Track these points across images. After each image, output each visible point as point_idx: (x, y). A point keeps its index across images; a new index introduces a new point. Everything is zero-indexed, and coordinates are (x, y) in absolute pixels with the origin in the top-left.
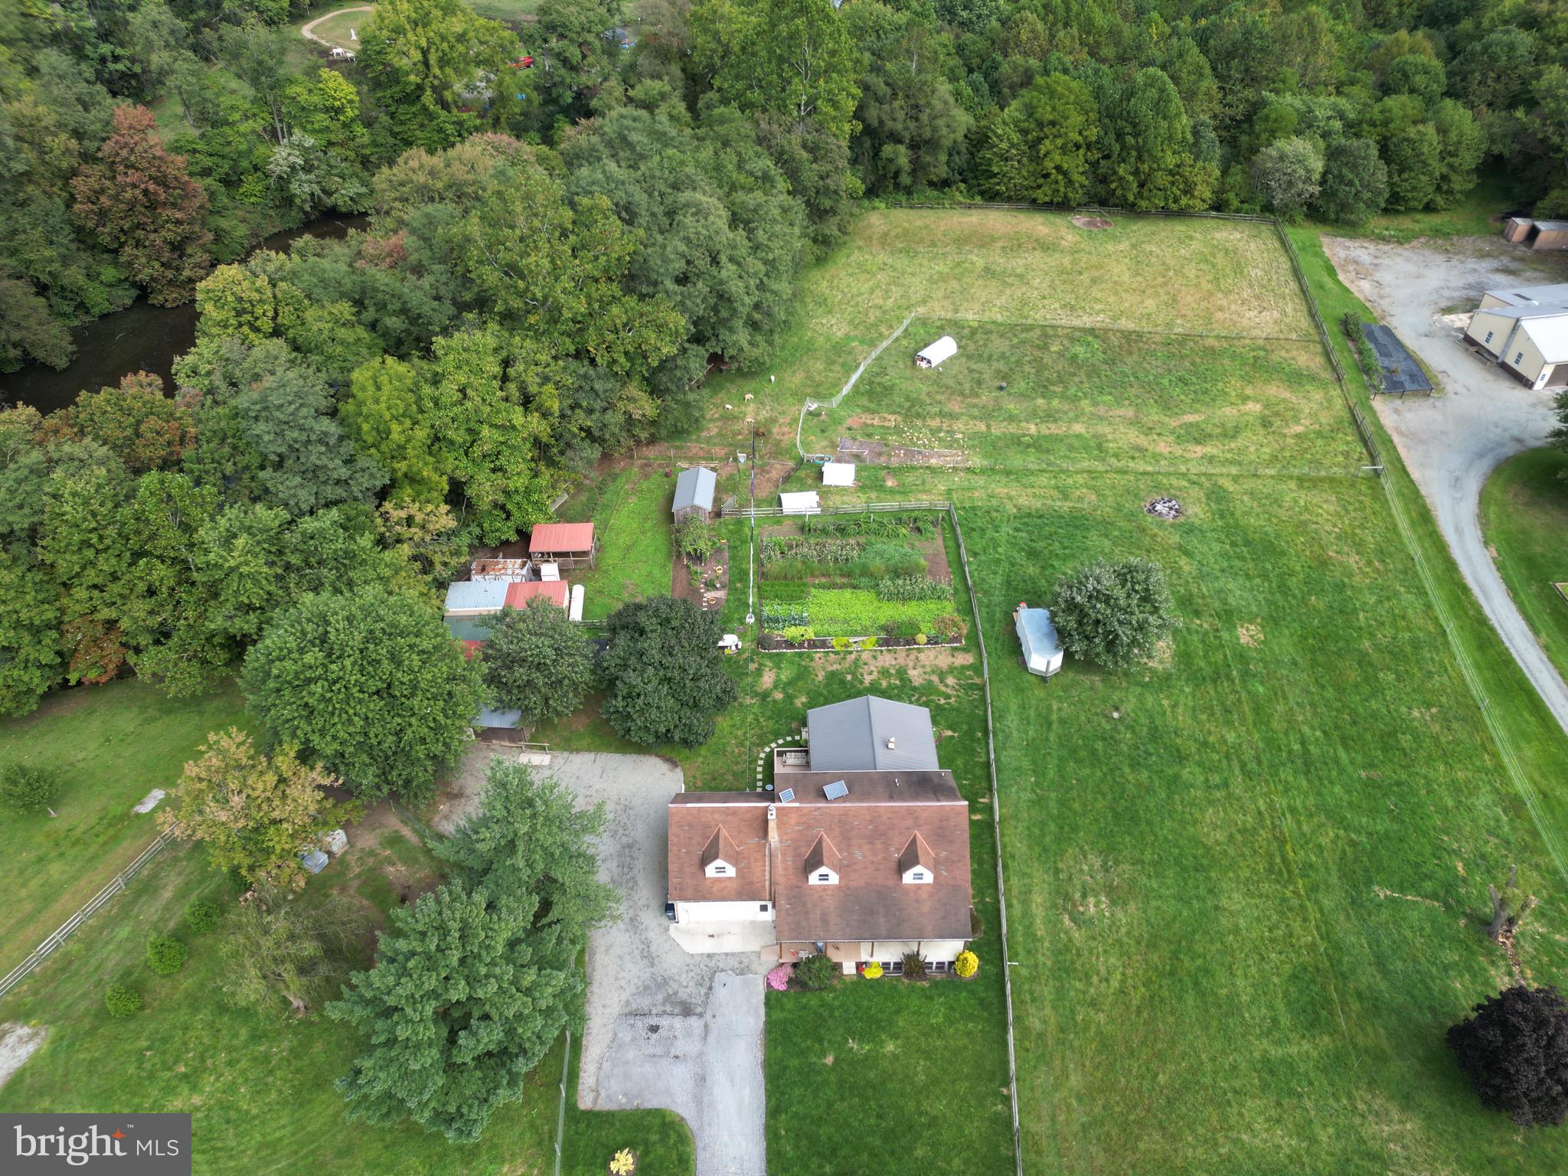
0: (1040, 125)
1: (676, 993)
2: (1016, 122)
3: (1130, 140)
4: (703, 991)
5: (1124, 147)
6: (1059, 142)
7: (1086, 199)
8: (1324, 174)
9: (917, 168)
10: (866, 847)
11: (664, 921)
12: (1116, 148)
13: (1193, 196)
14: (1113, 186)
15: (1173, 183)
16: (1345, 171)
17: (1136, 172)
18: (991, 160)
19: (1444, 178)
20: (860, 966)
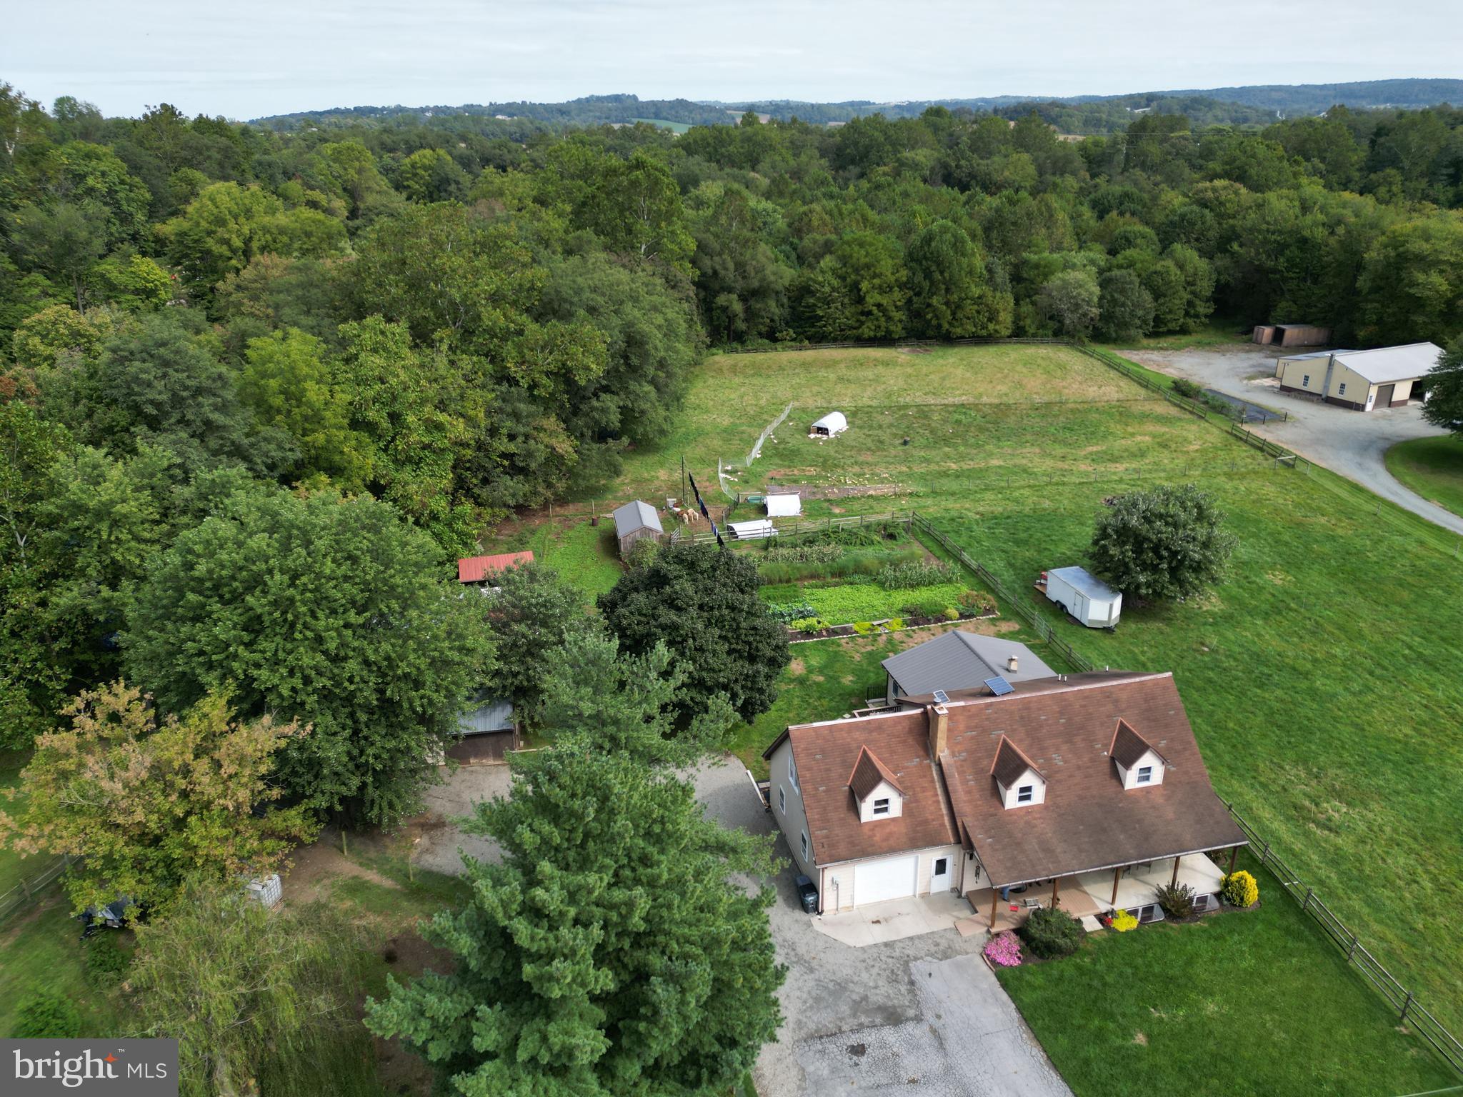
0: (857, 271)
1: (865, 998)
2: (834, 271)
3: (937, 276)
4: (903, 989)
5: (932, 283)
6: (877, 281)
7: (903, 334)
8: (1101, 298)
9: (750, 315)
10: (1064, 747)
11: (799, 915)
12: (926, 284)
13: (998, 322)
14: (929, 316)
15: (978, 312)
16: (1116, 295)
17: (947, 304)
18: (814, 305)
19: (1190, 303)
20: (1103, 918)
